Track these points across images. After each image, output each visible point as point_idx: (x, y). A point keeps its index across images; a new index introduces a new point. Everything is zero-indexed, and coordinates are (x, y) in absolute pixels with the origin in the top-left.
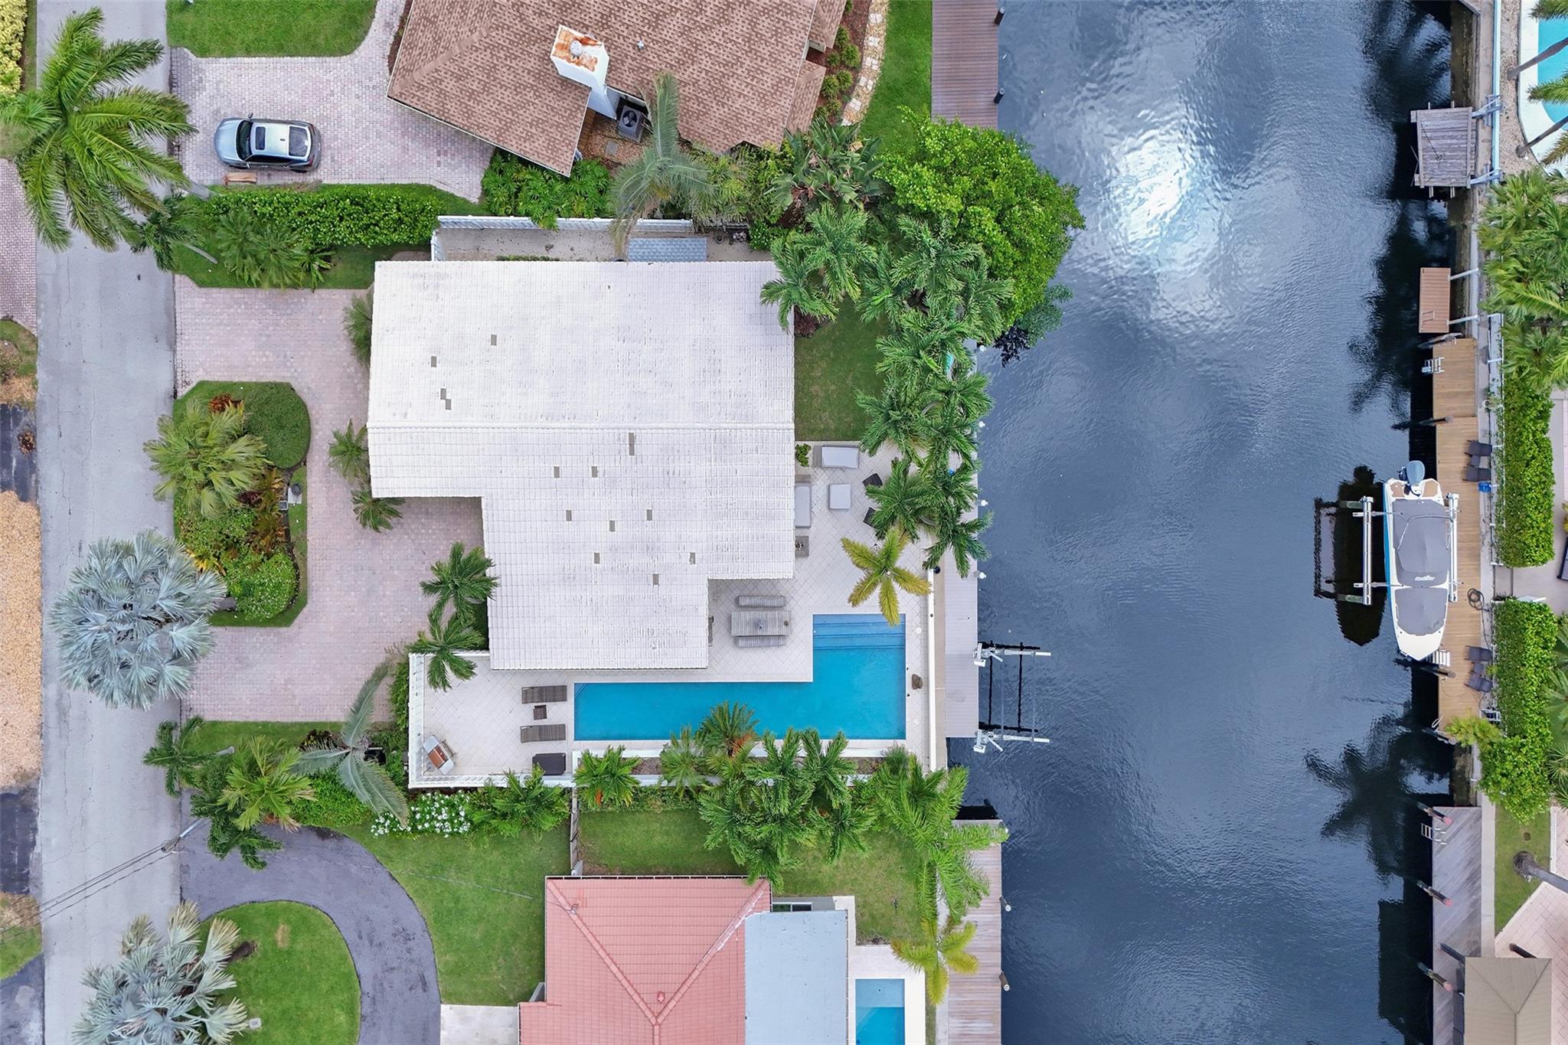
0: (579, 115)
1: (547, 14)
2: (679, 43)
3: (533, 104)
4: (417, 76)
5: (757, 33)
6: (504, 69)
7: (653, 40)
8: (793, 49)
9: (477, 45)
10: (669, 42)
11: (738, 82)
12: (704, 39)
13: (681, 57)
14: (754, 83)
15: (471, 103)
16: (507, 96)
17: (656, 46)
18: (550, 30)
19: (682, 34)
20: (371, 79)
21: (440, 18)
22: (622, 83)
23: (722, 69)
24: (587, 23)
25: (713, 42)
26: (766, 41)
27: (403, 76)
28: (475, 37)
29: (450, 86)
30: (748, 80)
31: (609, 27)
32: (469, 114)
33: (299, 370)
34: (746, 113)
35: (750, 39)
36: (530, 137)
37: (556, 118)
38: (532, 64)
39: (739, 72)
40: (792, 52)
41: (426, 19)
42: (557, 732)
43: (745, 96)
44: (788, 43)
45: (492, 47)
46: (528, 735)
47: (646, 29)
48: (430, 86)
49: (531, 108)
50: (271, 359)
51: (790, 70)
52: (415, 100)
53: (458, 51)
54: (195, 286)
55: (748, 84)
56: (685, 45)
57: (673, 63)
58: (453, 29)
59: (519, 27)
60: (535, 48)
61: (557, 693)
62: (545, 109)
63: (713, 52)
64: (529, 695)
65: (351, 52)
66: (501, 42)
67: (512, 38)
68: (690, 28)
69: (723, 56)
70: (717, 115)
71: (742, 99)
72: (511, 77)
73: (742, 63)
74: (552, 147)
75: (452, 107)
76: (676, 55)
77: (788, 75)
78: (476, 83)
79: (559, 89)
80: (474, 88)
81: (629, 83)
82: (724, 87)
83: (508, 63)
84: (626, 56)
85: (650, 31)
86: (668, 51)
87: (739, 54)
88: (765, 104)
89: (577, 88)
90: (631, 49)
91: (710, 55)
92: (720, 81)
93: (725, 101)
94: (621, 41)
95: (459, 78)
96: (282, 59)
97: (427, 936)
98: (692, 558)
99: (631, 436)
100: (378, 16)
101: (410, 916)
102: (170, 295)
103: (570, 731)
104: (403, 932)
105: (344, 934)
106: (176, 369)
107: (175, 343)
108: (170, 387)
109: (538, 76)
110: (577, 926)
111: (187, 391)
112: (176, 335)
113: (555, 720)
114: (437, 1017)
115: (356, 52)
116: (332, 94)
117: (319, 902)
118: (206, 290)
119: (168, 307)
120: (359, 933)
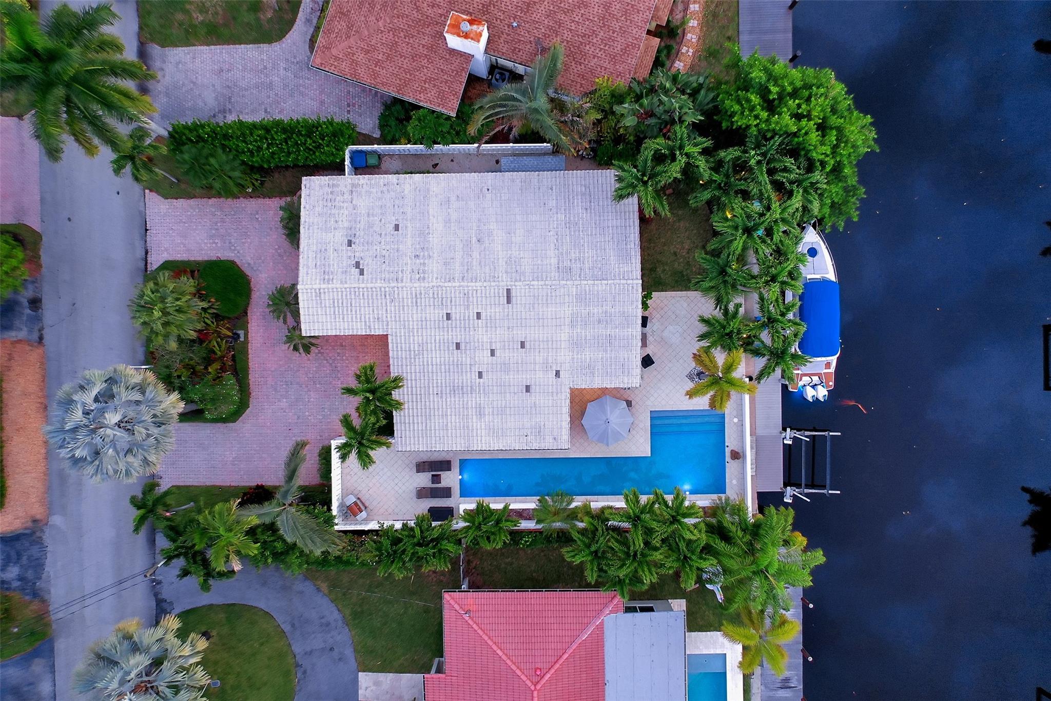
0: (464, 74)
1: (438, 5)
2: (546, 22)
3: (427, 67)
4: (334, 51)
5: (610, 14)
6: (404, 45)
7: (524, 21)
8: (640, 24)
9: (382, 29)
10: (537, 22)
11: (593, 48)
12: (566, 19)
13: (548, 32)
14: (607, 48)
15: (377, 69)
16: (406, 63)
17: (527, 25)
18: (441, 17)
19: (548, 16)
20: (295, 58)
21: (352, 12)
22: (498, 52)
23: (581, 40)
24: (471, 11)
25: (573, 21)
26: (617, 19)
27: (323, 52)
28: (381, 23)
29: (360, 58)
30: (602, 47)
31: (489, 13)
32: (375, 75)
33: (241, 252)
34: (599, 69)
35: (603, 18)
36: (424, 90)
37: (445, 77)
38: (426, 40)
39: (595, 41)
40: (638, 26)
41: (341, 13)
42: (446, 493)
43: (598, 57)
44: (636, 20)
45: (393, 30)
46: (422, 493)
47: (519, 14)
48: (345, 58)
49: (425, 70)
50: (219, 245)
51: (636, 39)
52: (333, 68)
53: (366, 33)
54: (163, 199)
55: (601, 49)
56: (551, 24)
57: (540, 36)
58: (363, 19)
59: (416, 15)
60: (429, 29)
61: (445, 465)
62: (436, 71)
63: (573, 28)
64: (421, 468)
65: (280, 39)
66: (402, 26)
67: (411, 23)
68: (555, 12)
69: (581, 30)
70: (575, 71)
71: (596, 60)
72: (409, 50)
73: (596, 35)
74: (442, 96)
75: (361, 71)
76: (543, 31)
77: (635, 42)
78: (381, 55)
79: (448, 57)
80: (380, 58)
81: (504, 51)
82: (581, 51)
83: (407, 40)
84: (502, 33)
85: (522, 15)
86: (536, 28)
87: (595, 29)
88: (615, 62)
89: (462, 56)
90: (506, 28)
91: (571, 30)
92: (578, 48)
93: (582, 61)
94: (499, 22)
95: (367, 52)
96: (226, 46)
97: (346, 627)
98: (558, 374)
99: (508, 291)
100: (301, 16)
101: (333, 614)
102: (142, 204)
103: (456, 491)
104: (328, 624)
105: (282, 626)
106: (147, 253)
107: (146, 235)
108: (142, 265)
109: (431, 48)
110: (469, 624)
111: (155, 267)
112: (147, 230)
113: (444, 484)
114: (355, 681)
115: (284, 39)
116: (265, 68)
117: (262, 605)
118: (169, 200)
119: (140, 212)
120: (293, 625)
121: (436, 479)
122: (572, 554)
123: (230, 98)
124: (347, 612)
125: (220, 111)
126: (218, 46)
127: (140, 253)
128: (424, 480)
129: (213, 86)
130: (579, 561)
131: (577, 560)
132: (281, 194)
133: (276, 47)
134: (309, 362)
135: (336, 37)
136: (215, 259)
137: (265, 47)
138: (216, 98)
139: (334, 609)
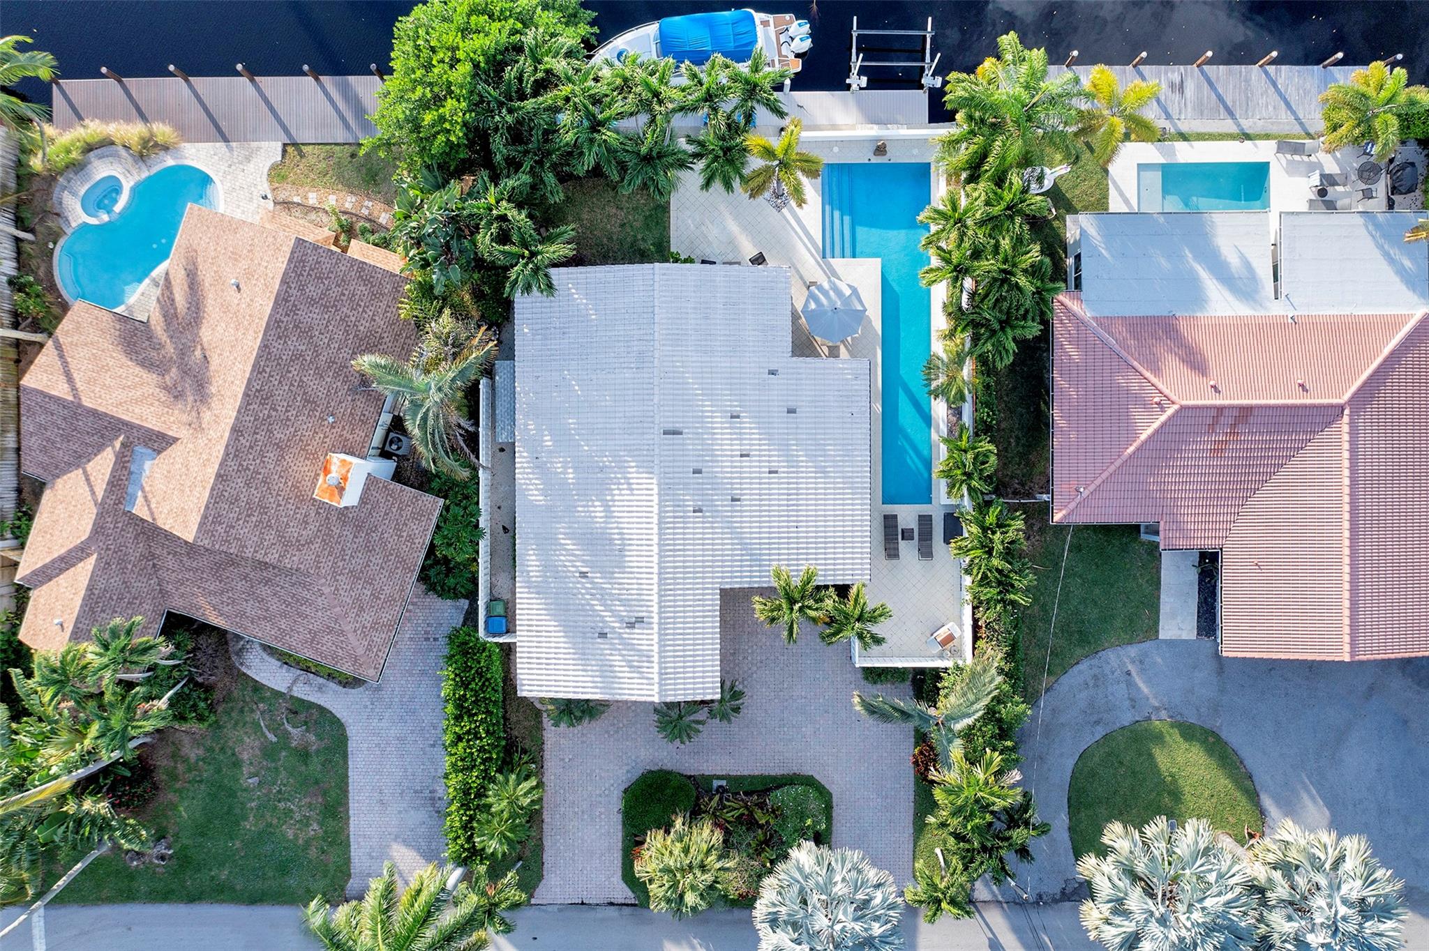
0: (392, 487)
1: (306, 516)
2: (329, 380)
3: (382, 534)
4: (360, 651)
5: (320, 299)
6: (353, 562)
7: (327, 407)
8: (334, 261)
9: (333, 589)
10: (329, 391)
11: (362, 321)
12: (326, 354)
13: (341, 378)
14: (362, 304)
15: (382, 597)
16: (377, 560)
17: (332, 404)
18: (320, 513)
19: (322, 376)
20: (366, 707)
21: (311, 627)
22: (364, 442)
23: (351, 337)
24: (313, 474)
25: (328, 345)
26: (327, 290)
27: (361, 665)
28: (326, 590)
29: (368, 618)
30: (361, 310)
31: (316, 452)
32: (391, 600)
33: (612, 782)
34: (389, 314)
35: (325, 306)
36: (411, 538)
37: (394, 510)
38: (348, 533)
39: (353, 319)
40: (336, 263)
41: (312, 643)
42: (925, 521)
43: (374, 315)
44: (329, 266)
45: (335, 574)
46: (926, 552)
47: (318, 414)
48: (368, 638)
49: (386, 535)
50: (603, 810)
51: (352, 266)
52: (380, 654)
53: (338, 609)
54: (544, 882)
55: (364, 311)
56: (331, 374)
57: (346, 387)
58: (320, 613)
59: (317, 546)
60: (334, 529)
61: (890, 522)
62: (387, 522)
63: (337, 346)
64: (892, 552)
65: (342, 725)
66: (330, 564)
67: (326, 553)
68: (317, 368)
69: (339, 335)
70: (390, 345)
71: (377, 318)
72: (360, 555)
73: (346, 316)
74: (419, 515)
75: (386, 617)
76: (339, 384)
77: (355, 268)
78: (366, 591)
79: (369, 506)
80: (369, 593)
81: (363, 434)
82: (366, 336)
83: (347, 558)
84: (341, 436)
85: (319, 409)
86: (336, 392)
87: (338, 318)
88: (381, 294)
89: (368, 489)
90: (335, 431)
91: (339, 349)
92: (361, 340)
93: (378, 335)
94: (328, 440)
95: (362, 609)
96: (351, 795)
97: (1100, 654)
98: (772, 373)
99: (665, 433)
100: (314, 698)
101: (1082, 671)
102: (550, 908)
103: (924, 509)
104: (1095, 677)
105: (1098, 737)
106: (612, 904)
107: (590, 904)
108: (627, 910)
109: (359, 528)
110: (1095, 490)
111: (630, 894)
112: (583, 903)
113: (913, 524)
114: (1171, 643)
115: (343, 721)
116: (378, 745)
117: (1070, 763)
118: (545, 873)
119: (560, 910)
120: (1097, 722)
121: (907, 535)
122: (1004, 353)
123: (416, 792)
124: (1079, 651)
125: (433, 805)
126: (351, 805)
127: (612, 912)
128: (908, 549)
129: (400, 812)
130: (1013, 344)
131: (1012, 346)
132: (539, 727)
133: (351, 731)
134: (755, 697)
135: (341, 648)
136: (620, 816)
137: (352, 746)
138: (416, 809)
139: (1076, 668)
